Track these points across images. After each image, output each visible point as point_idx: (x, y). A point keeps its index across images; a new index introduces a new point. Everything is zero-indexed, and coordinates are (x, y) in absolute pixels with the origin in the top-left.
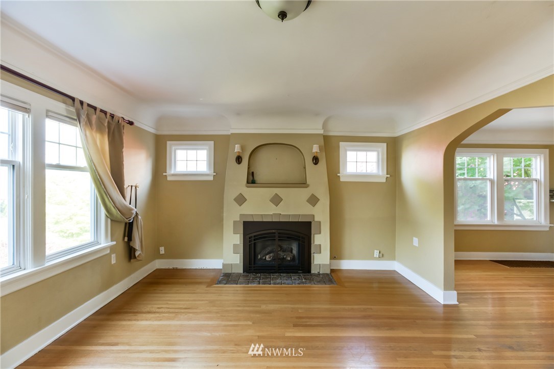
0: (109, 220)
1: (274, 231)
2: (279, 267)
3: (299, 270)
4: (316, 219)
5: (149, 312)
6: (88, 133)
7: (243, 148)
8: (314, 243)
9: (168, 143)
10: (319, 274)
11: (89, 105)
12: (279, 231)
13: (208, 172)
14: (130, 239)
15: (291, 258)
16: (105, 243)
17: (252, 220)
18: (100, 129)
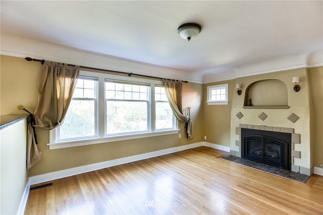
0: (178, 121)
1: (260, 136)
2: (264, 160)
3: (280, 166)
4: (296, 132)
5: (186, 159)
6: (167, 89)
7: (242, 86)
8: (294, 149)
9: (208, 87)
10: (298, 173)
11: (167, 79)
12: (264, 137)
13: (225, 101)
14: (187, 130)
15: (275, 156)
16: (176, 129)
17: (247, 128)
18: (172, 87)
